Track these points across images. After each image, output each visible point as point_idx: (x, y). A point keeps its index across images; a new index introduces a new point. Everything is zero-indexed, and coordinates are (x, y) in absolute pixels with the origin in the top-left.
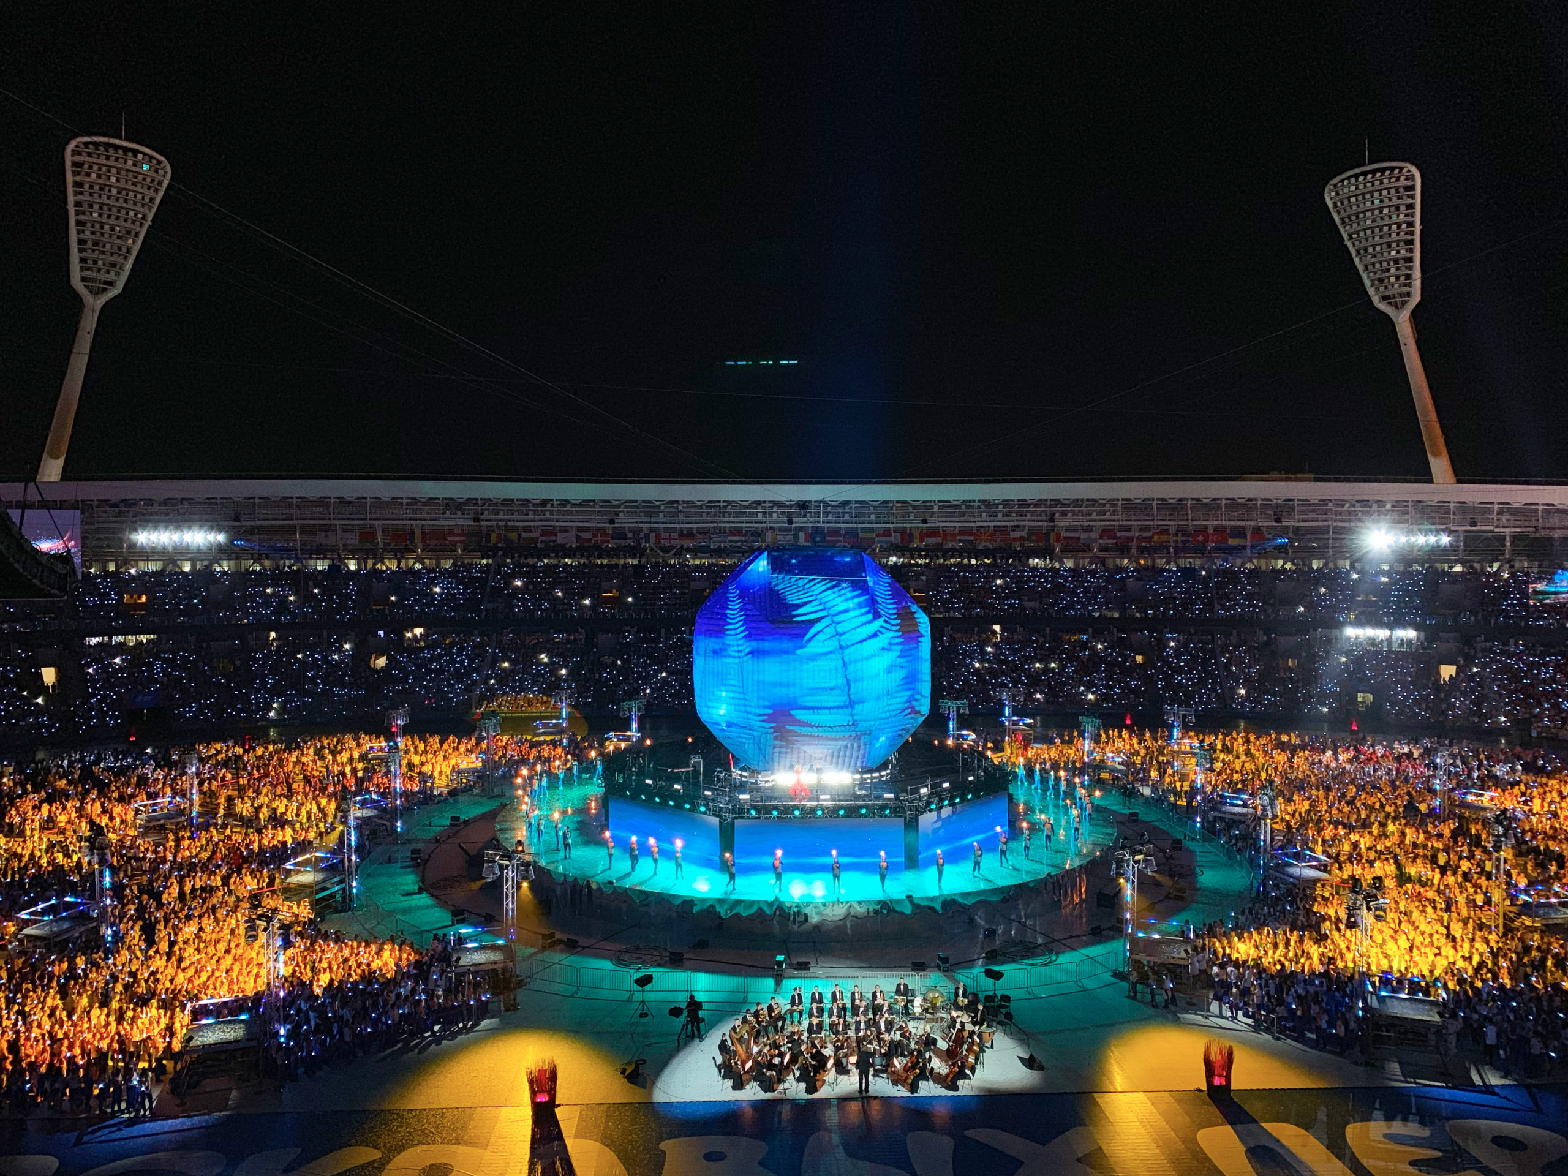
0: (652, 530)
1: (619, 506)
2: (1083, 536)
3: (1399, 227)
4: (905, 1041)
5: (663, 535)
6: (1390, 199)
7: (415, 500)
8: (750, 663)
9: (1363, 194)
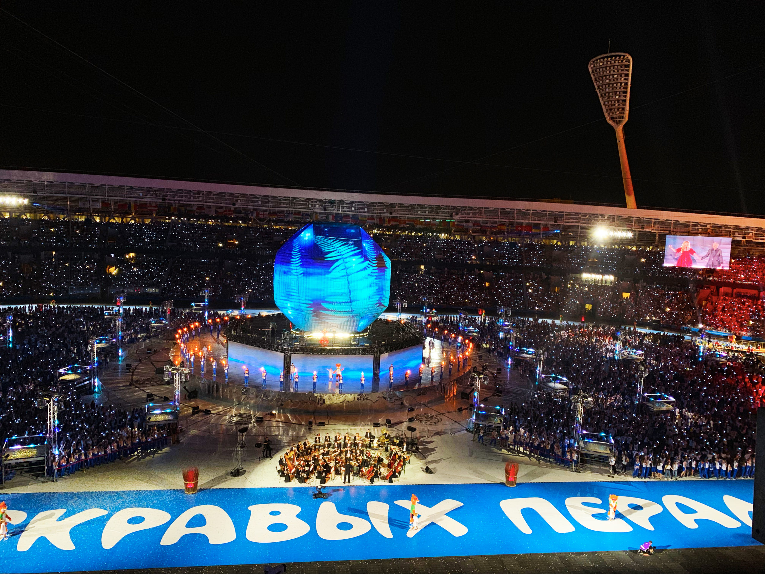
0: (254, 210)
1: (238, 197)
2: (465, 224)
3: (621, 84)
4: (369, 460)
5: (260, 213)
6: (618, 71)
7: (131, 188)
8: (302, 279)
9: (606, 67)
